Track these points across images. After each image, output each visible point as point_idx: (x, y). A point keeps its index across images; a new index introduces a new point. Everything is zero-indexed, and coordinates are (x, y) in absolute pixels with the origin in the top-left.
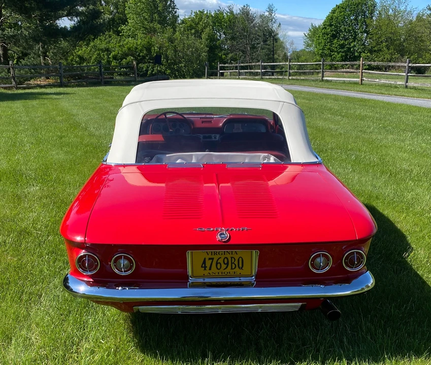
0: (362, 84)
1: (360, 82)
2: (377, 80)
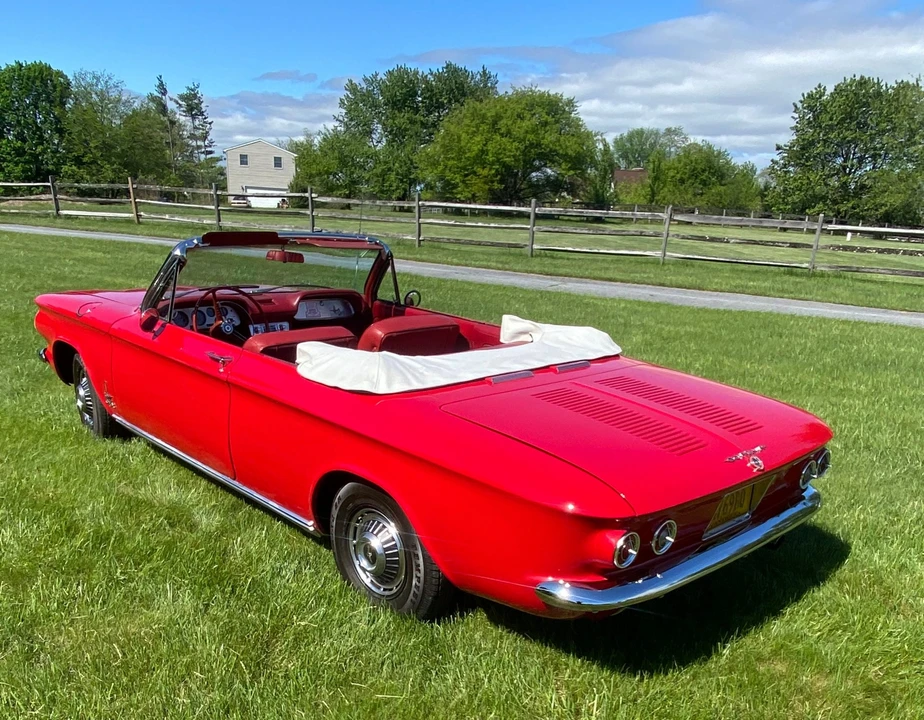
0: (139, 223)
1: (136, 219)
2: (167, 217)
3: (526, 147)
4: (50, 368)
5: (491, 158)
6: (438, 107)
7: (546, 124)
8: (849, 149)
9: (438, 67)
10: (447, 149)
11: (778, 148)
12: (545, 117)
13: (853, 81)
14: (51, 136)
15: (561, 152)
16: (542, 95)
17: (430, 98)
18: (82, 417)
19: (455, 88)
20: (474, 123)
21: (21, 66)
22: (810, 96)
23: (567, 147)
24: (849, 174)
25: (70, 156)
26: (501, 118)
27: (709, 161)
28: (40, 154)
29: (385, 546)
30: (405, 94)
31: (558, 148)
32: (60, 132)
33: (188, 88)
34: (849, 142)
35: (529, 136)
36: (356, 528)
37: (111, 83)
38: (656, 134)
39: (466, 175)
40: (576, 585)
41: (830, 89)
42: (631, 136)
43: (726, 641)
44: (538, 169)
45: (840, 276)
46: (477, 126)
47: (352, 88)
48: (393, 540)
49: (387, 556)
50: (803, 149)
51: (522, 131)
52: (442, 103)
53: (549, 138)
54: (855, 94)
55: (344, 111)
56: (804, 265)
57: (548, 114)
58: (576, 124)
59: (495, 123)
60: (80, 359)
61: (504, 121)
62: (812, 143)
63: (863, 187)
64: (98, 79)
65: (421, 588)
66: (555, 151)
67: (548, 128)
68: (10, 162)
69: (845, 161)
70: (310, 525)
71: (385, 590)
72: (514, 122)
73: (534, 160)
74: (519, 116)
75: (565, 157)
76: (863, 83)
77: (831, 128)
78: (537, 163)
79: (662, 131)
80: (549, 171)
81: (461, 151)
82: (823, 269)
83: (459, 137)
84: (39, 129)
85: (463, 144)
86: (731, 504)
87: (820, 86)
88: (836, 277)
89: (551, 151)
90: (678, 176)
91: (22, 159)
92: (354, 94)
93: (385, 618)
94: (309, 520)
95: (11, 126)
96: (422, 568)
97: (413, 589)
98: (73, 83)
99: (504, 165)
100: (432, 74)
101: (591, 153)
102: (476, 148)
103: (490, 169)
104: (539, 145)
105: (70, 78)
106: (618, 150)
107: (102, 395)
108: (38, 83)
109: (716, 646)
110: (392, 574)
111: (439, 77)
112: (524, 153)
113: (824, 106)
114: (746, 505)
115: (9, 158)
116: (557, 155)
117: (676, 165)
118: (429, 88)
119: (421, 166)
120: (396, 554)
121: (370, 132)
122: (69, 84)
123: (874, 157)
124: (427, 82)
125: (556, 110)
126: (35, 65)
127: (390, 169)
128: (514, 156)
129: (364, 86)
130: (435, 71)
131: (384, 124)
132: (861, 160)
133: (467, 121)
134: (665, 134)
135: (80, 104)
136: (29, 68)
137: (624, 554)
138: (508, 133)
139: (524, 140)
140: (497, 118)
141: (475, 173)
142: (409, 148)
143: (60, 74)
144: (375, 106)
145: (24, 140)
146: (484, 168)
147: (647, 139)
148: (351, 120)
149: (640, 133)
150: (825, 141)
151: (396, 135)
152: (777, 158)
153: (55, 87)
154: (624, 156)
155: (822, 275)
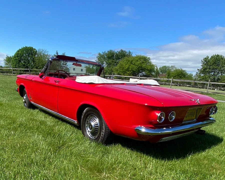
3: (138, 67)
4: (18, 93)
5: (130, 69)
6: (119, 59)
7: (143, 62)
8: (215, 70)
9: (119, 50)
10: (120, 68)
11: (198, 70)
12: (143, 61)
13: (216, 55)
14: (31, 62)
15: (147, 68)
16: (142, 56)
17: (117, 57)
18: (24, 104)
19: (122, 55)
20: (126, 62)
21: (26, 47)
22: (205, 58)
23: (148, 68)
24: (216, 76)
25: (35, 66)
26: (133, 61)
27: (182, 72)
28: (28, 66)
29: (95, 124)
30: (111, 56)
31: (146, 68)
32: (34, 61)
33: (63, 54)
34: (215, 69)
35: (139, 65)
36: (87, 121)
37: (46, 51)
38: (169, 67)
39: (124, 73)
40: (147, 128)
41: (210, 57)
42: (163, 67)
43: (190, 154)
44: (141, 72)
45: (215, 95)
46: (127, 63)
47: (100, 54)
48: (97, 123)
49: (95, 127)
50: (204, 70)
51: (138, 64)
52: (120, 58)
53: (144, 66)
54: (216, 58)
55: (97, 59)
56: (205, 92)
57: (144, 60)
58: (150, 63)
59: (131, 62)
60: (25, 90)
61: (134, 61)
62: (206, 69)
63: (219, 79)
64: (43, 51)
65: (104, 135)
66: (145, 68)
67: (144, 63)
68: (21, 67)
69: (214, 73)
70: (76, 122)
71: (94, 138)
72: (136, 62)
73: (140, 70)
74: (137, 61)
75: (148, 70)
76: (218, 56)
77: (210, 65)
78: (141, 71)
79: (170, 66)
80: (144, 73)
81: (123, 68)
82: (210, 93)
83: (123, 65)
84: (29, 60)
85: (124, 66)
86: (191, 115)
87: (207, 56)
88: (214, 95)
89: (144, 68)
90: (174, 75)
91: (24, 67)
92: (100, 56)
93: (93, 144)
94: (76, 120)
95: (23, 60)
96: (104, 129)
97: (102, 135)
98: (38, 51)
99: (133, 71)
100: (118, 52)
101: (154, 69)
102: (127, 67)
103: (130, 72)
104: (141, 67)
105: (37, 50)
106: (160, 70)
107: (29, 96)
108: (30, 51)
109: (187, 155)
110: (96, 132)
111: (119, 53)
112: (138, 68)
113: (209, 60)
114: (195, 116)
115: (21, 66)
116: (146, 69)
117: (174, 73)
118: (117, 55)
119: (114, 71)
120: (97, 126)
121: (103, 64)
122: (37, 51)
123: (221, 72)
124: (116, 53)
125: (145, 60)
126: (29, 47)
127: (107, 72)
128: (136, 69)
129: (102, 53)
130: (118, 51)
131: (106, 62)
132: (218, 73)
133: (125, 61)
134: (171, 67)
135: (39, 55)
136: (28, 48)
137: (160, 119)
138: (134, 64)
139: (138, 66)
140: (132, 61)
141: (126, 73)
142: (112, 67)
143: (35, 49)
144: (104, 58)
145: (25, 63)
146: (128, 72)
147: (167, 68)
148: (99, 61)
149: (165, 67)
150: (209, 68)
151: (109, 64)
152: (198, 72)
153: (33, 52)
154: (161, 71)
155: (210, 94)
